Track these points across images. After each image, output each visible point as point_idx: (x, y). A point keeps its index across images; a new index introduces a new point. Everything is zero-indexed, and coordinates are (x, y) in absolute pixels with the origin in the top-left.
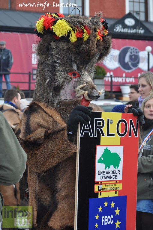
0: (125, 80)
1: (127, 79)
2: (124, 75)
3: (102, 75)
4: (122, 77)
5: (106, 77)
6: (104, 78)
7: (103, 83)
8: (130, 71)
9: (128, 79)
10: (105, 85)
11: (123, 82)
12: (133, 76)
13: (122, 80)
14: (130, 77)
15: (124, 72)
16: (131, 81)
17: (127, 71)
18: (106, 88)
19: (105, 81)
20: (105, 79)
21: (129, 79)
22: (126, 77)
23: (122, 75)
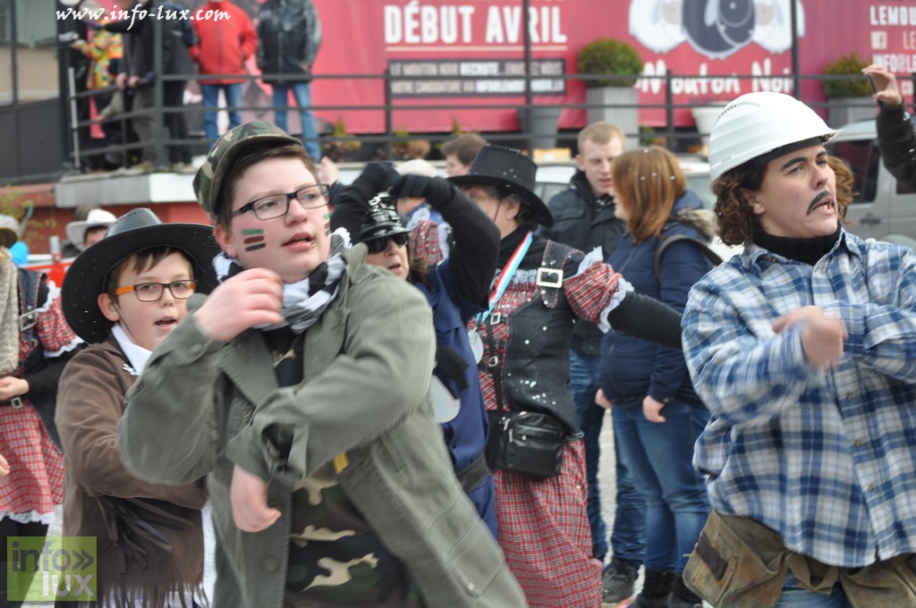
0: (709, 85)
1: (714, 82)
2: (703, 70)
3: (629, 71)
4: (697, 76)
5: (643, 77)
6: (634, 81)
7: (634, 101)
8: (722, 55)
9: (718, 85)
10: (639, 106)
11: (700, 94)
12: (734, 74)
13: (699, 85)
14: (726, 76)
15: (704, 59)
16: (728, 89)
17: (712, 55)
18: (642, 117)
19: (640, 90)
20: (638, 85)
21: (721, 81)
22: (710, 76)
23: (698, 69)
